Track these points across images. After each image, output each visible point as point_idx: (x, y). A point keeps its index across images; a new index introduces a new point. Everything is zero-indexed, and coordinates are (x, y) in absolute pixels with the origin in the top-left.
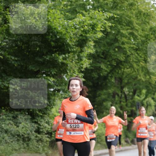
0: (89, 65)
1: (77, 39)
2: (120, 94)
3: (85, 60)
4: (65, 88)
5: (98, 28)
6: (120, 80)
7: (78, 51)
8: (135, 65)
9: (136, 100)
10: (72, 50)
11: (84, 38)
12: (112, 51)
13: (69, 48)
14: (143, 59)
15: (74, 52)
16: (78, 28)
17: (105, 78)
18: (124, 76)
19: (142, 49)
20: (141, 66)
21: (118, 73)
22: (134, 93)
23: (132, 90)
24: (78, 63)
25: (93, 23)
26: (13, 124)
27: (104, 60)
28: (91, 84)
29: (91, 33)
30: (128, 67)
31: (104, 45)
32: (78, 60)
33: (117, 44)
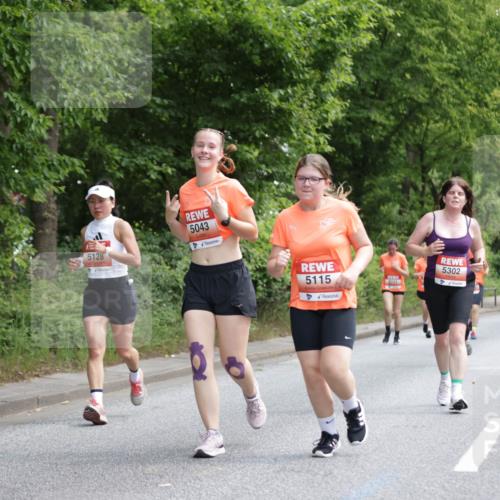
0: (342, 111)
1: (313, 51)
2: (420, 184)
3: (333, 102)
4: (285, 170)
5: (362, 21)
6: (420, 150)
7: (315, 80)
8: (454, 113)
10: (301, 76)
11: (329, 48)
12: (396, 80)
13: (294, 73)
14: (474, 97)
15: (305, 82)
16: (314, 23)
17: (383, 145)
18: (429, 141)
19: (470, 72)
20: (468, 114)
21: (413, 133)
24: (316, 108)
25: (349, 10)
26: (163, 262)
27: (376, 102)
28: (348, 161)
29: (346, 35)
30: (437, 118)
31: (378, 65)
32: (315, 100)
33: (408, 63)
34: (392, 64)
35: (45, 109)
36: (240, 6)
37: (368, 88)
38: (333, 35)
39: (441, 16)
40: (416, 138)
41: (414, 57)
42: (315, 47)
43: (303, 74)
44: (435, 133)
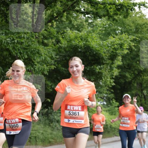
0: (118, 73)
1: (109, 55)
2: (140, 94)
3: (115, 70)
4: (100, 90)
5: (125, 46)
6: (141, 84)
7: (110, 63)
10: (106, 62)
11: (115, 54)
12: (134, 64)
13: (104, 61)
15: (107, 64)
16: (110, 46)
17: (130, 83)
18: (144, 82)
21: (139, 79)
24: (110, 72)
25: (121, 42)
27: (128, 70)
28: (119, 87)
29: (120, 50)
30: (146, 75)
31: (129, 59)
32: (110, 69)
33: (138, 59)
34: (133, 59)
35: (29, 70)
36: (87, 41)
37: (126, 66)
42: (110, 54)
44: (146, 80)
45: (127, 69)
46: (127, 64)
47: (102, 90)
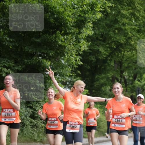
0: (88, 47)
1: (75, 20)
2: (119, 78)
3: (84, 43)
5: (98, 8)
7: (76, 33)
9: (137, 85)
10: (70, 31)
11: (83, 19)
12: (111, 33)
15: (71, 33)
16: (76, 8)
17: (104, 61)
18: (124, 60)
19: (144, 31)
22: (135, 78)
23: (133, 75)
24: (76, 45)
25: (92, 2)
27: (102, 43)
28: (89, 67)
29: (90, 13)
30: (128, 50)
32: (75, 41)
33: (117, 26)
34: (110, 26)
37: (99, 37)
38: (85, 13)
39: (132, 6)
40: (118, 58)
41: (120, 23)
42: (77, 18)
43: (71, 30)
44: (127, 56)
45: (100, 40)
46: (100, 34)
47: (63, 72)
